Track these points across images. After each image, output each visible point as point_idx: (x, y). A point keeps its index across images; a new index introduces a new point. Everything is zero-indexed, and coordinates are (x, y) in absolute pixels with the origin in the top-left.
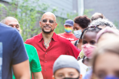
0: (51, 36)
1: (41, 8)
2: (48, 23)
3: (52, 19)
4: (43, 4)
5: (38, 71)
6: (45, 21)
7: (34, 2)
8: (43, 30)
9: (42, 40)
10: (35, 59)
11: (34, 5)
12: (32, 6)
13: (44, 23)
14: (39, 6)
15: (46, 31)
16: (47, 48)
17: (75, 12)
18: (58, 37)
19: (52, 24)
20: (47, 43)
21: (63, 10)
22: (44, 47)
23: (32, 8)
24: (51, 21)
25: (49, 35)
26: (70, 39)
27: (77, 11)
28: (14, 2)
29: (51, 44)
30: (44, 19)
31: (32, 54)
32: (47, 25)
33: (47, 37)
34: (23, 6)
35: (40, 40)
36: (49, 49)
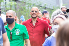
0: (36, 19)
1: (38, 4)
2: (34, 12)
3: (37, 10)
4: (40, 2)
5: (27, 39)
6: (33, 11)
7: (34, 1)
8: (32, 16)
9: (32, 21)
10: (25, 32)
11: (35, 2)
12: (33, 3)
13: (32, 13)
14: (37, 3)
15: (33, 17)
16: (34, 26)
17: (58, 5)
18: (40, 20)
19: (36, 13)
20: (34, 23)
21: (51, 4)
22: (33, 25)
23: (34, 4)
24: (36, 12)
25: (35, 19)
26: (46, 21)
27: (59, 5)
28: (23, 1)
29: (36, 24)
30: (32, 10)
31: (23, 30)
32: (34, 14)
33: (34, 20)
34: (29, 3)
35: (30, 22)
36: (35, 26)
